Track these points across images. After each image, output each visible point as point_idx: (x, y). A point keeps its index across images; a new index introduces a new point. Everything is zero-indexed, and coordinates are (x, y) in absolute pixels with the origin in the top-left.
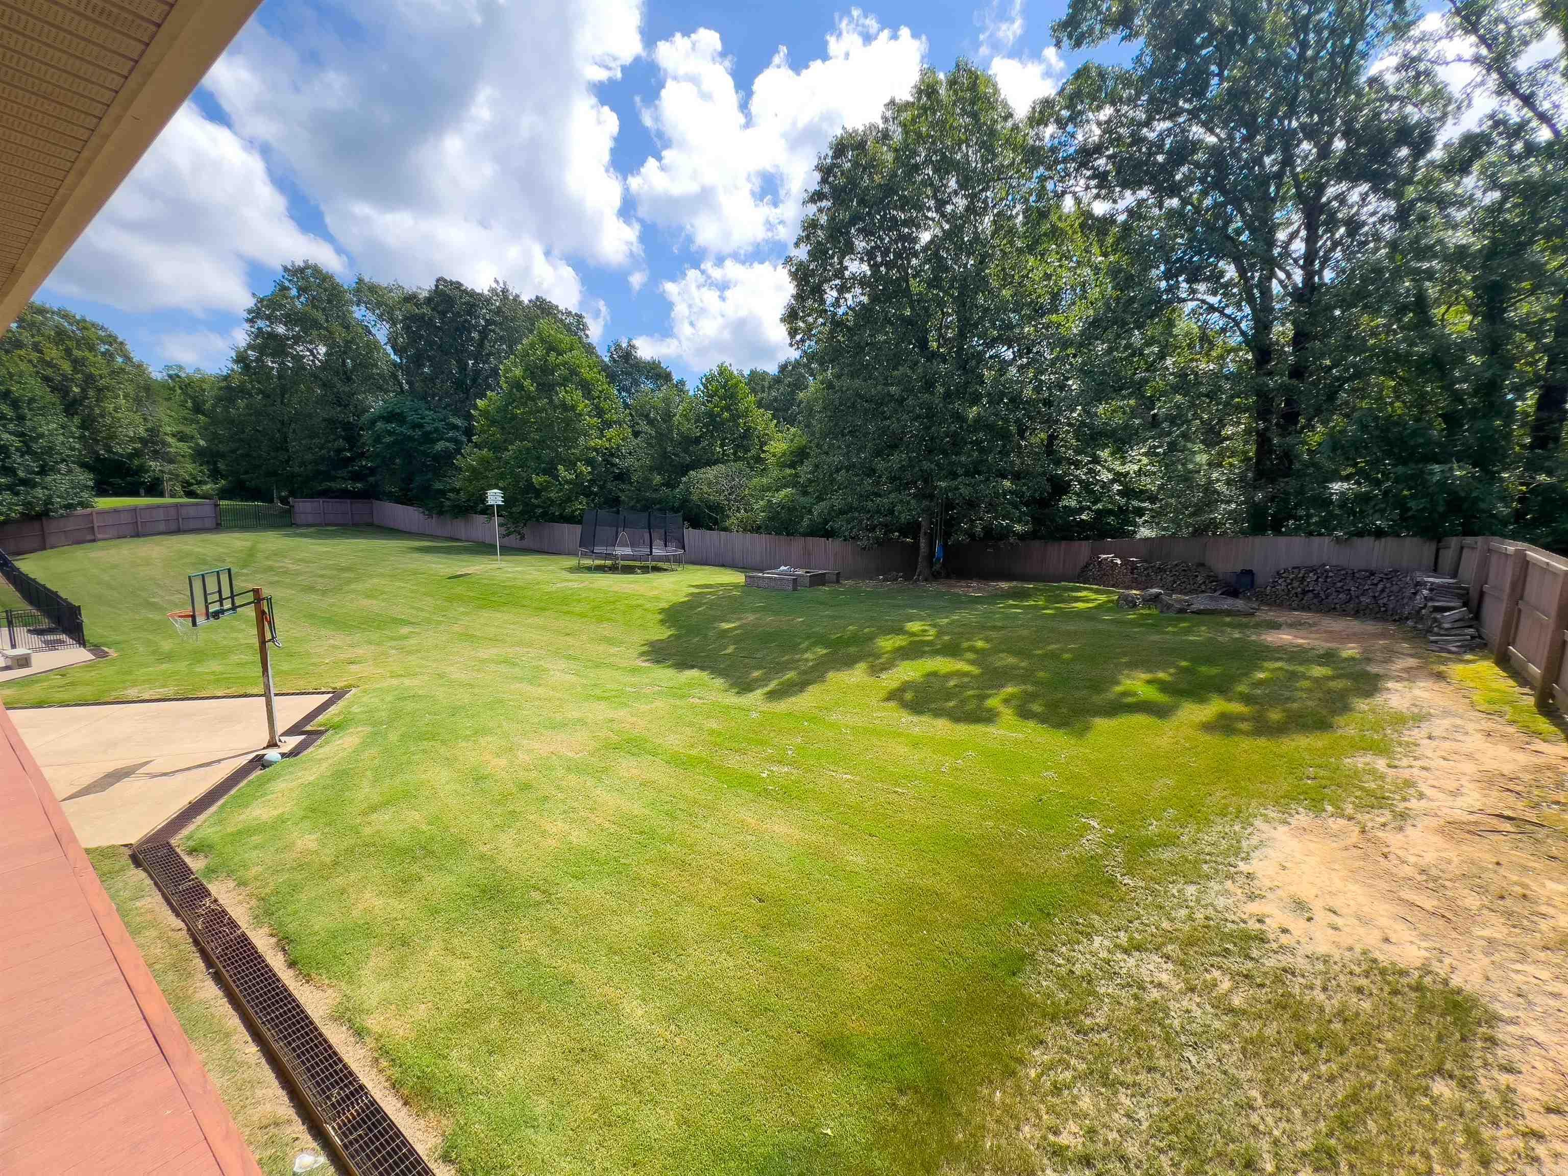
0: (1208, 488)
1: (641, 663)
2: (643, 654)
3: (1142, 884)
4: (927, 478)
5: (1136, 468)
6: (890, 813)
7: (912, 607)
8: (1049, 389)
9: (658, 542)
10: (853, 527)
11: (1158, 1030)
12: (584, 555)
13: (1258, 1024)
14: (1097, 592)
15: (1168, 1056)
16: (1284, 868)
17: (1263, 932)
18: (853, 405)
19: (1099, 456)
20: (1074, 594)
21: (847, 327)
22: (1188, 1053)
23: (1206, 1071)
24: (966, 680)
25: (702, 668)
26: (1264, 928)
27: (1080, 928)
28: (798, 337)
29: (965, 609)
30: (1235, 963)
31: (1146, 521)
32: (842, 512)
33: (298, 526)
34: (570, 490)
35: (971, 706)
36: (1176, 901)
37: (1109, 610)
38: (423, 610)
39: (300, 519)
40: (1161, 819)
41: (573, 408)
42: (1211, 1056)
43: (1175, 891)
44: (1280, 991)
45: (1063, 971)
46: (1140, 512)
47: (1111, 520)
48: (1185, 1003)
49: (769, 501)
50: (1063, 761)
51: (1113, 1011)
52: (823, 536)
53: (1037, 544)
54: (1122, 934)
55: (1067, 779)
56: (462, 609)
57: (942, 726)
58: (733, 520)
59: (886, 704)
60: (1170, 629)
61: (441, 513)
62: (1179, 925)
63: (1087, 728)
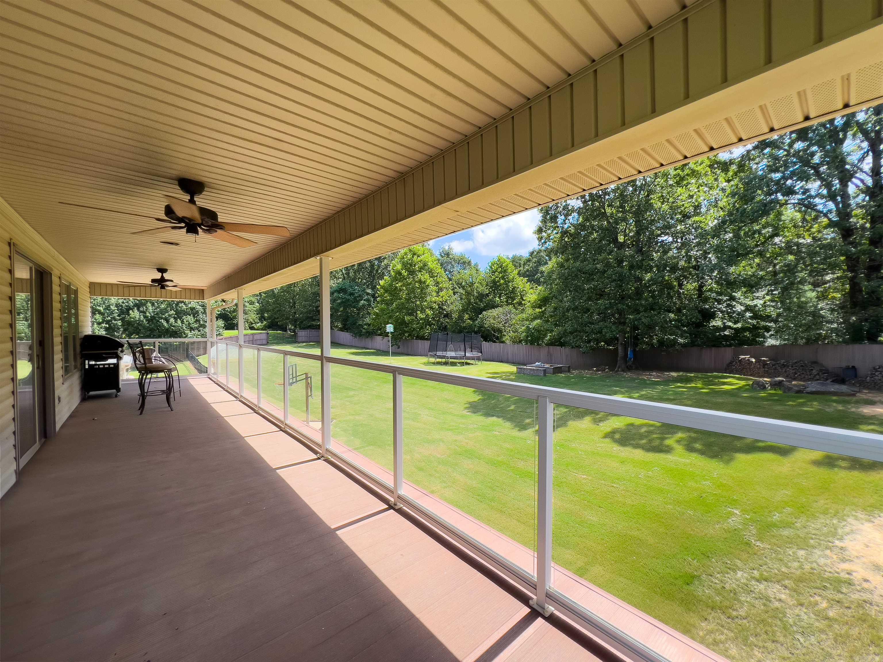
0: (816, 314)
1: (465, 412)
2: (466, 408)
3: (769, 547)
4: (621, 313)
5: (762, 302)
6: (610, 497)
7: (616, 386)
8: (696, 259)
9: (468, 350)
10: (577, 341)
11: (779, 623)
12: (432, 356)
13: (845, 628)
14: (738, 379)
15: (785, 636)
16: (867, 546)
17: (850, 580)
18: (576, 276)
19: (734, 296)
20: (722, 380)
21: (570, 233)
22: (798, 636)
23: (810, 647)
24: (652, 428)
25: (498, 417)
26: (851, 577)
27: (728, 566)
28: (543, 241)
29: (650, 388)
30: (830, 594)
31: (772, 335)
32: (571, 333)
33: (299, 343)
34: (423, 323)
35: (657, 443)
36: (791, 558)
37: (746, 391)
38: (358, 383)
39: (300, 339)
40: (782, 513)
41: (424, 283)
42: (813, 640)
43: (791, 553)
44: (861, 612)
45: (718, 586)
46: (767, 329)
47: (747, 334)
48: (797, 611)
49: (528, 327)
50: (715, 476)
51: (750, 610)
52: (558, 346)
53: (695, 349)
54: (755, 572)
55: (718, 486)
56: (376, 384)
57: (639, 454)
58: (507, 337)
59: (604, 440)
60: (790, 403)
61: (360, 336)
62: (793, 571)
63: (731, 459)
